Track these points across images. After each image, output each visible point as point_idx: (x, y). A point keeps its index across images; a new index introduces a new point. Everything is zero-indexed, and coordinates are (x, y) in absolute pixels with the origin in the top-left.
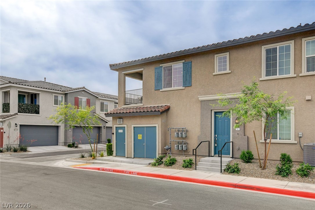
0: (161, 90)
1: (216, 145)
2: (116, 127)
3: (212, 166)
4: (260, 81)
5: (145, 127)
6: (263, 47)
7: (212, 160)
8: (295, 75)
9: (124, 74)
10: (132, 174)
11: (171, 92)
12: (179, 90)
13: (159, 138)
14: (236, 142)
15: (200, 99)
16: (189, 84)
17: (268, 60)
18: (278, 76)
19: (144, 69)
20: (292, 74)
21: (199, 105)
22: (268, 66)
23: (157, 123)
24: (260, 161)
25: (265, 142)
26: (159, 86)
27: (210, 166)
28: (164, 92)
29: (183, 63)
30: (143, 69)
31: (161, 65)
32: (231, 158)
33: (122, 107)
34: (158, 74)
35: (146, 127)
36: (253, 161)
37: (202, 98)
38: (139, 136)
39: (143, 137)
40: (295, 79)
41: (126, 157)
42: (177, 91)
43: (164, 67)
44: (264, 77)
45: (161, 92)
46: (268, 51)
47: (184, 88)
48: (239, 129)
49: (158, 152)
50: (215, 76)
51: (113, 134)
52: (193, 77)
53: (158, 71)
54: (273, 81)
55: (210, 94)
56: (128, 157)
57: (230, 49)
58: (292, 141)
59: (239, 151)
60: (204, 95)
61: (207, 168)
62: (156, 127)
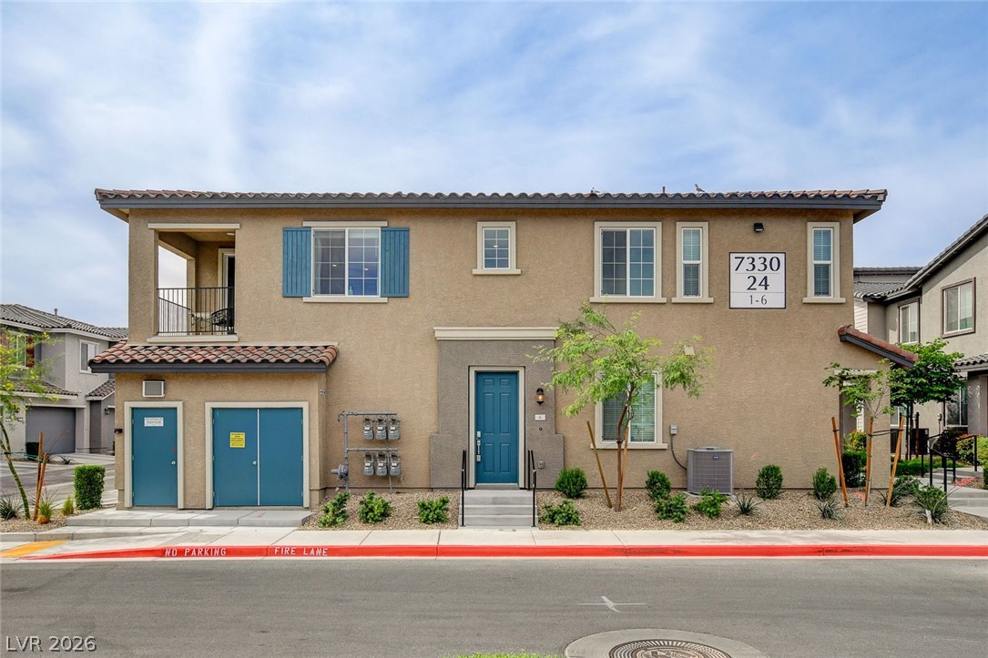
0: (305, 299)
1: (479, 460)
2: (133, 409)
3: (500, 512)
4: (591, 303)
5: (256, 409)
6: (597, 224)
7: (495, 498)
8: (664, 300)
9: (156, 230)
10: (309, 555)
11: (341, 308)
12: (368, 305)
13: (312, 442)
14: (537, 449)
15: (438, 334)
16: (402, 291)
17: (607, 255)
18: (628, 297)
19: (241, 226)
20: (657, 297)
21: (431, 352)
22: (607, 271)
23: (305, 398)
24: (607, 494)
25: (620, 446)
26: (299, 286)
27: (496, 512)
28: (317, 306)
29: (384, 230)
30: (236, 226)
31: (306, 224)
32: (521, 489)
33: (149, 340)
34: (295, 248)
35: (260, 409)
36: (587, 492)
37: (442, 333)
38: (232, 436)
39: (250, 440)
40: (663, 307)
41: (181, 505)
42: (361, 307)
43: (316, 232)
44: (599, 296)
45: (303, 306)
46: (607, 236)
47: (385, 300)
48: (543, 417)
49: (310, 486)
50: (478, 278)
51: (120, 431)
52: (411, 271)
53: (295, 241)
54: (618, 307)
55: (463, 325)
56: (190, 505)
57: (516, 214)
58: (658, 443)
59: (543, 470)
60: (444, 326)
61: (494, 519)
62: (302, 409)
